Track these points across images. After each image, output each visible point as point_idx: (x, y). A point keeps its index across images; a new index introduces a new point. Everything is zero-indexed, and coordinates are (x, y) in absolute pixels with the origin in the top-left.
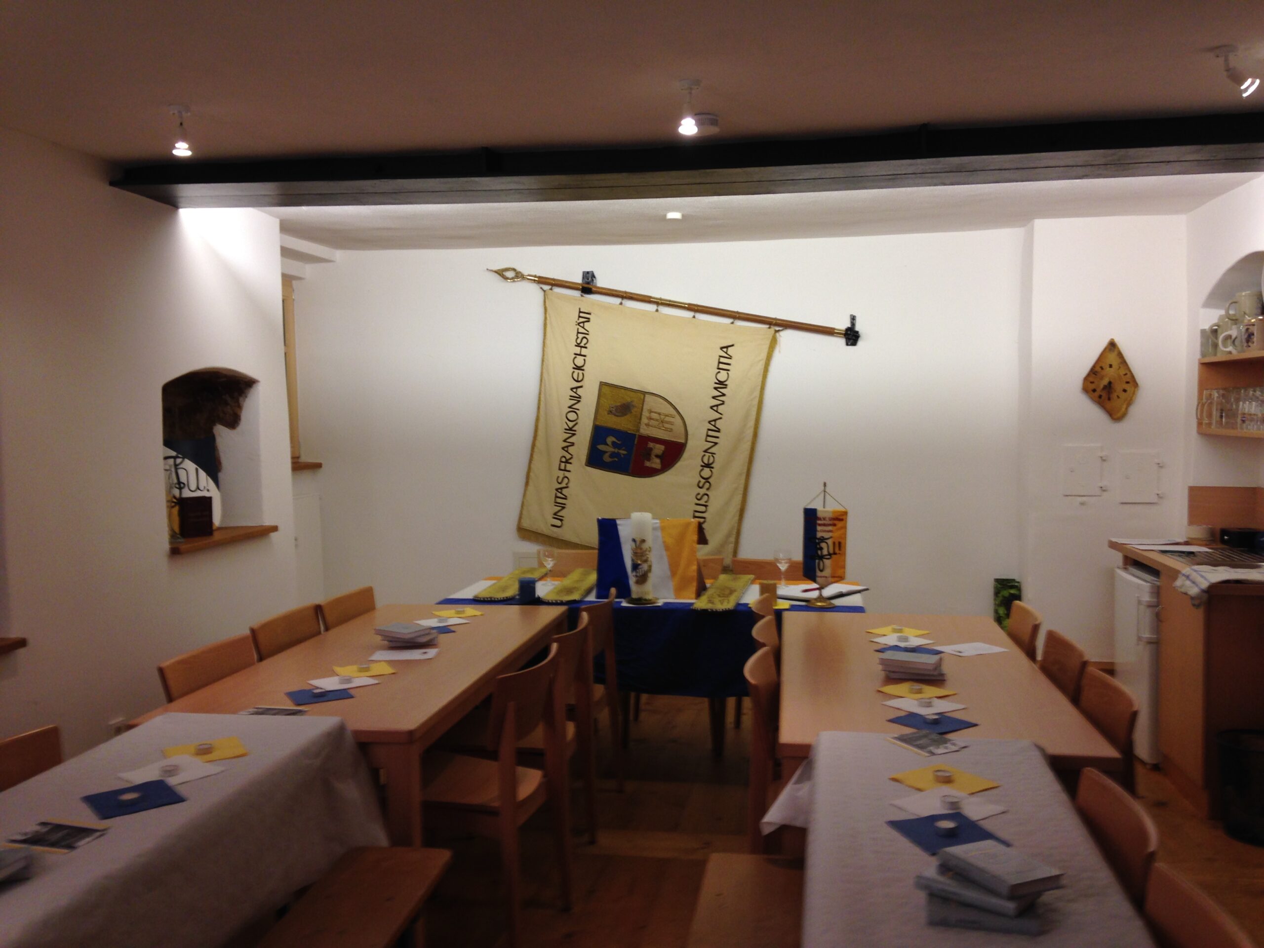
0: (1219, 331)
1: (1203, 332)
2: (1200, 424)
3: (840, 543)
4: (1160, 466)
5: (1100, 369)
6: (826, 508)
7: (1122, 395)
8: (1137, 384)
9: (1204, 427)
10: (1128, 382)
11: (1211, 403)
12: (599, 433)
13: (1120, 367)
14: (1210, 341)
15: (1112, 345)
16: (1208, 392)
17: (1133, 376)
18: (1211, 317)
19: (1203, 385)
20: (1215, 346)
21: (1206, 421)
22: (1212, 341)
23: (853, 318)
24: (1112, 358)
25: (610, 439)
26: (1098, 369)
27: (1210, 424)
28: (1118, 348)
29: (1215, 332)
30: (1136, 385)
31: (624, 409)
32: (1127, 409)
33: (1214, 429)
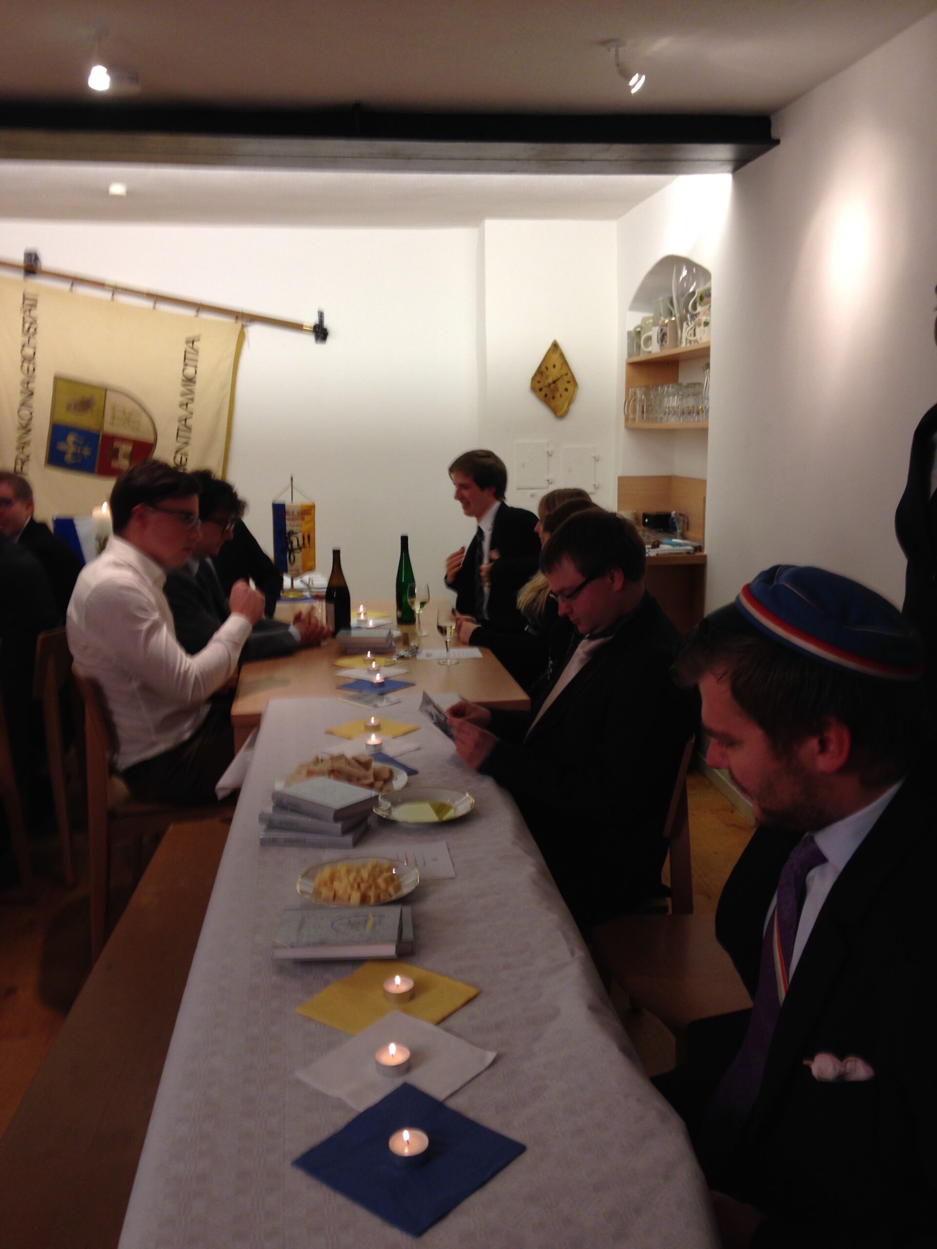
0: (642, 332)
1: (629, 333)
2: (627, 419)
3: (309, 537)
4: (596, 459)
5: (545, 369)
6: (294, 501)
7: (565, 394)
8: (577, 384)
9: (630, 422)
10: (569, 382)
11: (635, 400)
12: (58, 432)
13: (562, 368)
14: (635, 341)
15: (555, 346)
16: (633, 390)
17: (573, 376)
18: (635, 319)
19: (629, 383)
20: (639, 347)
21: (631, 416)
22: (636, 341)
23: (321, 315)
24: (555, 358)
25: (71, 438)
26: (543, 368)
27: (634, 419)
28: (560, 350)
29: (639, 333)
30: (575, 384)
31: (85, 406)
32: (568, 406)
33: (638, 424)
